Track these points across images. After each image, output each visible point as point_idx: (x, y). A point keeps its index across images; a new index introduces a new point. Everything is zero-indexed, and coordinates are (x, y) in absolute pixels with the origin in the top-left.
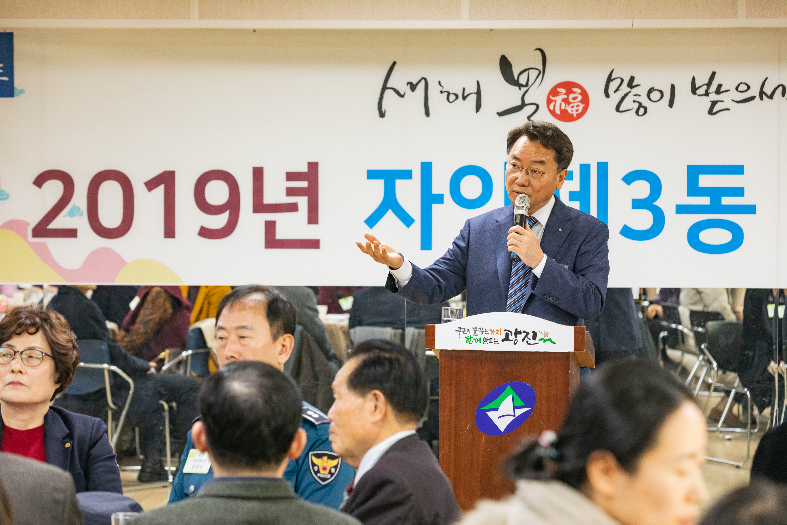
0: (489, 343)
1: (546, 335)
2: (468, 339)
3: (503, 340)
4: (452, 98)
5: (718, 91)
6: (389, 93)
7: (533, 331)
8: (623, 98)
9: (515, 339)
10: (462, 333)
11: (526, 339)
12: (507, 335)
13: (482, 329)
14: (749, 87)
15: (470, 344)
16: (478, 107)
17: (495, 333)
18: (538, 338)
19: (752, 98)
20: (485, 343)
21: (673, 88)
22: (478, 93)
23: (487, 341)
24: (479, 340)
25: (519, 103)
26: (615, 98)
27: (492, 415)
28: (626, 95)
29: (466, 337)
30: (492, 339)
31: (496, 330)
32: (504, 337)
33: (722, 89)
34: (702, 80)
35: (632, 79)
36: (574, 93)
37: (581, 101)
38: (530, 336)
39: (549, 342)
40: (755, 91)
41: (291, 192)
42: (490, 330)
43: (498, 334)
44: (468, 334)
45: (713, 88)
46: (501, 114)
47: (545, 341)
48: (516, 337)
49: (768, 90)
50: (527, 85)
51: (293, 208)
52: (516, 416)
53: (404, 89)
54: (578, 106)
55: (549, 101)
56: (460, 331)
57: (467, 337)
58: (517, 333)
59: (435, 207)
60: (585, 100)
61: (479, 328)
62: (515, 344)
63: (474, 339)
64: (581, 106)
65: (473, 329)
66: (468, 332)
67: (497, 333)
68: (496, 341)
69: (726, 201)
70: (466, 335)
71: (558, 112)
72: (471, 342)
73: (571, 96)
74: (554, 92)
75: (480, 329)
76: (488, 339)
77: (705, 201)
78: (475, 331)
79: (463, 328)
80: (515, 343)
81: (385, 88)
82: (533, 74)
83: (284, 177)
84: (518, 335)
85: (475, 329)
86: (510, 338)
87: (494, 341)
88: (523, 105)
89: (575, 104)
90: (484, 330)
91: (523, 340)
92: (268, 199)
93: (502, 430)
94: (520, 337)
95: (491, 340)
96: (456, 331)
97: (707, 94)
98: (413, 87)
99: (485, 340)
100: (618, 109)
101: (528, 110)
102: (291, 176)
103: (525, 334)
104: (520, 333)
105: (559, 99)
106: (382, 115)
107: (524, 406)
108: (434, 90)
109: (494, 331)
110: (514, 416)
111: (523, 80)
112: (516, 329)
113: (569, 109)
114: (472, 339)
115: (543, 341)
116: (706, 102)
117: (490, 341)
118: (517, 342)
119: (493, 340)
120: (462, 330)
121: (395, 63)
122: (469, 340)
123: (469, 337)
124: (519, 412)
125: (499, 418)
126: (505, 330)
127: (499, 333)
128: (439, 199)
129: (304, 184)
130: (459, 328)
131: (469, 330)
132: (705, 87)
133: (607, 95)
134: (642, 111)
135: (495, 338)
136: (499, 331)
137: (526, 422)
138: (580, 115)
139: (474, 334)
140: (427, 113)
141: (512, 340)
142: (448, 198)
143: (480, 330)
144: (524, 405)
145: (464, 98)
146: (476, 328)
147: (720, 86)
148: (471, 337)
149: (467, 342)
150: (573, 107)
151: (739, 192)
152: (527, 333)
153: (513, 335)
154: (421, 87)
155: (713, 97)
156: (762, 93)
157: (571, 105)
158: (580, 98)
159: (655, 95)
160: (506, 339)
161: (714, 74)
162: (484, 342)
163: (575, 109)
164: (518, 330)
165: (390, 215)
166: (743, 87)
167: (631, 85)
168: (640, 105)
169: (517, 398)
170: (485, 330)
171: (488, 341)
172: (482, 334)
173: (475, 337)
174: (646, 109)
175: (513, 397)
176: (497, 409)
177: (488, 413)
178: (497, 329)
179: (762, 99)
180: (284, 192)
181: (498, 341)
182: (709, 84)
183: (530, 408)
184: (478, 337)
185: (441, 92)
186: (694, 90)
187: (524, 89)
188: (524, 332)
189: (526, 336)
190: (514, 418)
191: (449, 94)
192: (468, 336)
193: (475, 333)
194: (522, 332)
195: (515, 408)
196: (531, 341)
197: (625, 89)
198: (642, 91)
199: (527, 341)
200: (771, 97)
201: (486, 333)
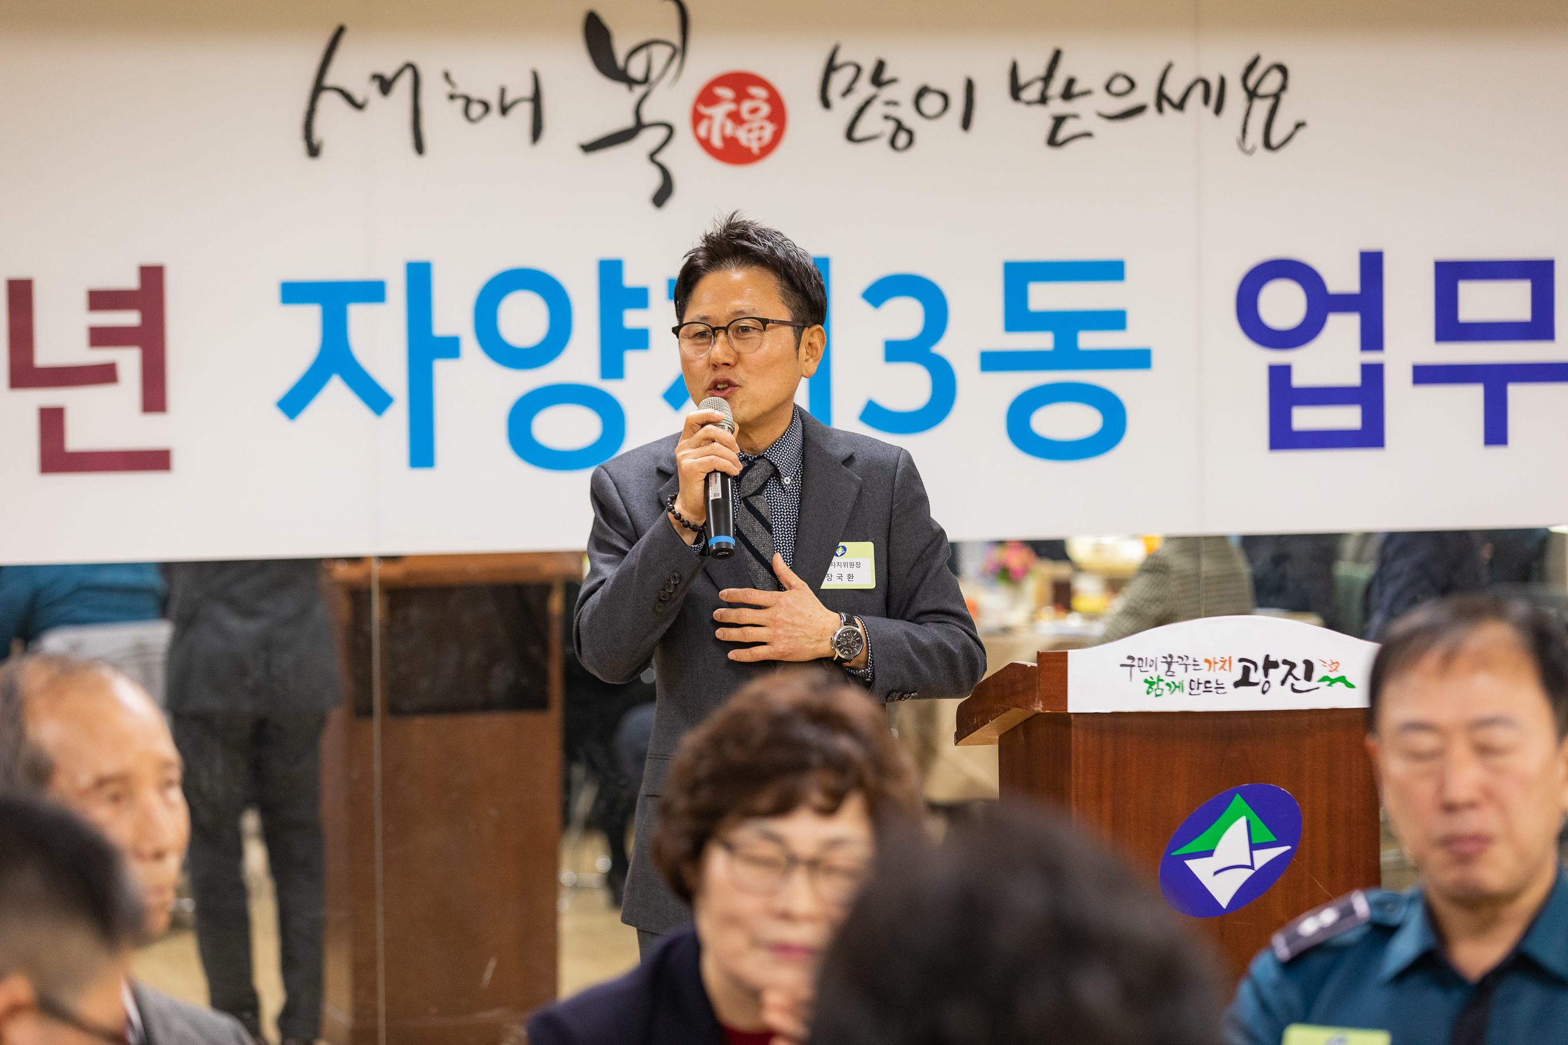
0: (1204, 691)
1: (1334, 667)
2: (1151, 684)
3: (1237, 684)
4: (476, 110)
5: (1068, 94)
6: (329, 101)
7: (1306, 660)
8: (861, 111)
9: (1264, 679)
10: (1135, 670)
11: (1290, 679)
12: (1246, 671)
13: (1185, 658)
14: (1132, 84)
15: (1157, 696)
16: (537, 131)
17: (1218, 666)
18: (1316, 675)
19: (1140, 110)
20: (1193, 692)
21: (970, 86)
22: (536, 99)
23: (1198, 689)
24: (1179, 687)
25: (628, 122)
26: (844, 109)
27: (1199, 867)
28: (868, 103)
29: (1146, 681)
30: (1209, 682)
31: (1221, 661)
32: (1238, 675)
33: (1077, 88)
34: (1032, 69)
35: (880, 66)
36: (751, 97)
37: (770, 118)
38: (1300, 671)
39: (1339, 685)
40: (1145, 94)
41: (100, 337)
42: (1207, 661)
43: (1225, 670)
44: (1152, 673)
45: (1057, 86)
46: (589, 148)
47: (1332, 681)
48: (1266, 675)
49: (1174, 90)
50: (646, 80)
51: (106, 374)
52: (1257, 867)
53: (364, 89)
54: (761, 128)
55: (697, 118)
56: (1132, 666)
57: (1150, 680)
58: (1270, 665)
59: (442, 369)
60: (778, 114)
61: (1179, 657)
62: (1264, 692)
63: (1168, 685)
64: (769, 129)
65: (1164, 660)
66: (1151, 666)
67: (1222, 667)
68: (1220, 687)
69: (1089, 340)
70: (1147, 676)
71: (717, 142)
72: (1159, 692)
73: (746, 106)
74: (707, 97)
75: (1180, 660)
76: (1200, 682)
77: (1043, 341)
78: (1169, 664)
79: (1140, 659)
80: (1265, 689)
81: (319, 88)
82: (660, 55)
83: (83, 301)
84: (1272, 671)
85: (1169, 660)
86: (1253, 677)
87: (1216, 688)
88: (639, 126)
89: (755, 125)
90: (1190, 661)
91: (1283, 683)
92: (45, 356)
93: (1224, 904)
94: (1276, 675)
95: (1208, 685)
96: (1122, 665)
97: (1043, 100)
98: (385, 85)
99: (1194, 685)
100: (850, 135)
101: (650, 138)
102: (100, 300)
103: (1287, 667)
104: (1275, 665)
105: (718, 113)
106: (314, 151)
107: (1274, 842)
108: (433, 91)
109: (1215, 663)
110: (1252, 867)
111: (637, 69)
112: (1267, 657)
113: (743, 136)
114: (1162, 685)
115: (1328, 682)
116: (1041, 118)
117: (1206, 687)
118: (1269, 687)
119: (1213, 685)
120: (1136, 663)
121: (340, 31)
122: (1155, 687)
123: (1155, 680)
124: (1264, 857)
125: (1216, 873)
126: (1241, 660)
127: (1227, 666)
128: (450, 348)
129: (130, 318)
130: (1130, 658)
131: (1153, 663)
132: (1038, 86)
133: (826, 103)
134: (902, 139)
135: (1217, 681)
136: (1227, 663)
137: (1279, 880)
138: (767, 150)
139: (1167, 671)
140: (419, 147)
141: (1256, 684)
142: (470, 345)
143: (1181, 663)
144: (1273, 839)
145: (504, 110)
146: (1171, 656)
147: (1071, 82)
148: (1159, 680)
149: (1148, 693)
150: (750, 131)
151: (1115, 320)
152: (1293, 666)
153: (1261, 670)
154: (403, 86)
155: (1057, 106)
156: (1161, 97)
157: (746, 127)
158: (765, 109)
159: (931, 104)
160: (1244, 681)
161: (1057, 55)
162: (1192, 689)
163: (755, 135)
164: (1271, 659)
165: (336, 388)
166: (1121, 85)
167: (878, 79)
168: (900, 126)
169: (1258, 824)
170: (1195, 661)
171: (1202, 687)
172: (1186, 671)
173: (1169, 680)
174: (910, 133)
175: (1248, 822)
176: (1209, 853)
177: (1189, 863)
178: (1222, 658)
179: (1160, 109)
180: (84, 337)
181: (1223, 688)
182: (1047, 78)
183: (1288, 848)
184: (1176, 680)
185: (452, 97)
186: (1016, 90)
187: (639, 90)
188: (1285, 662)
189: (1289, 673)
190: (1251, 872)
191: (468, 101)
192: (1151, 678)
193: (1169, 671)
194: (1280, 662)
195: (1253, 847)
196: (1301, 685)
197: (865, 88)
198: (903, 92)
199: (1293, 685)
200: (1180, 106)
201: (1197, 668)
